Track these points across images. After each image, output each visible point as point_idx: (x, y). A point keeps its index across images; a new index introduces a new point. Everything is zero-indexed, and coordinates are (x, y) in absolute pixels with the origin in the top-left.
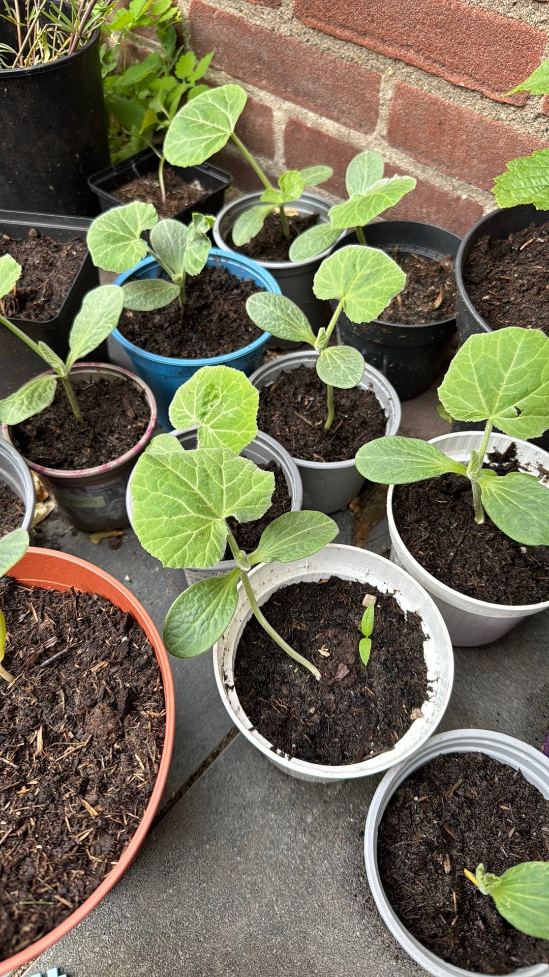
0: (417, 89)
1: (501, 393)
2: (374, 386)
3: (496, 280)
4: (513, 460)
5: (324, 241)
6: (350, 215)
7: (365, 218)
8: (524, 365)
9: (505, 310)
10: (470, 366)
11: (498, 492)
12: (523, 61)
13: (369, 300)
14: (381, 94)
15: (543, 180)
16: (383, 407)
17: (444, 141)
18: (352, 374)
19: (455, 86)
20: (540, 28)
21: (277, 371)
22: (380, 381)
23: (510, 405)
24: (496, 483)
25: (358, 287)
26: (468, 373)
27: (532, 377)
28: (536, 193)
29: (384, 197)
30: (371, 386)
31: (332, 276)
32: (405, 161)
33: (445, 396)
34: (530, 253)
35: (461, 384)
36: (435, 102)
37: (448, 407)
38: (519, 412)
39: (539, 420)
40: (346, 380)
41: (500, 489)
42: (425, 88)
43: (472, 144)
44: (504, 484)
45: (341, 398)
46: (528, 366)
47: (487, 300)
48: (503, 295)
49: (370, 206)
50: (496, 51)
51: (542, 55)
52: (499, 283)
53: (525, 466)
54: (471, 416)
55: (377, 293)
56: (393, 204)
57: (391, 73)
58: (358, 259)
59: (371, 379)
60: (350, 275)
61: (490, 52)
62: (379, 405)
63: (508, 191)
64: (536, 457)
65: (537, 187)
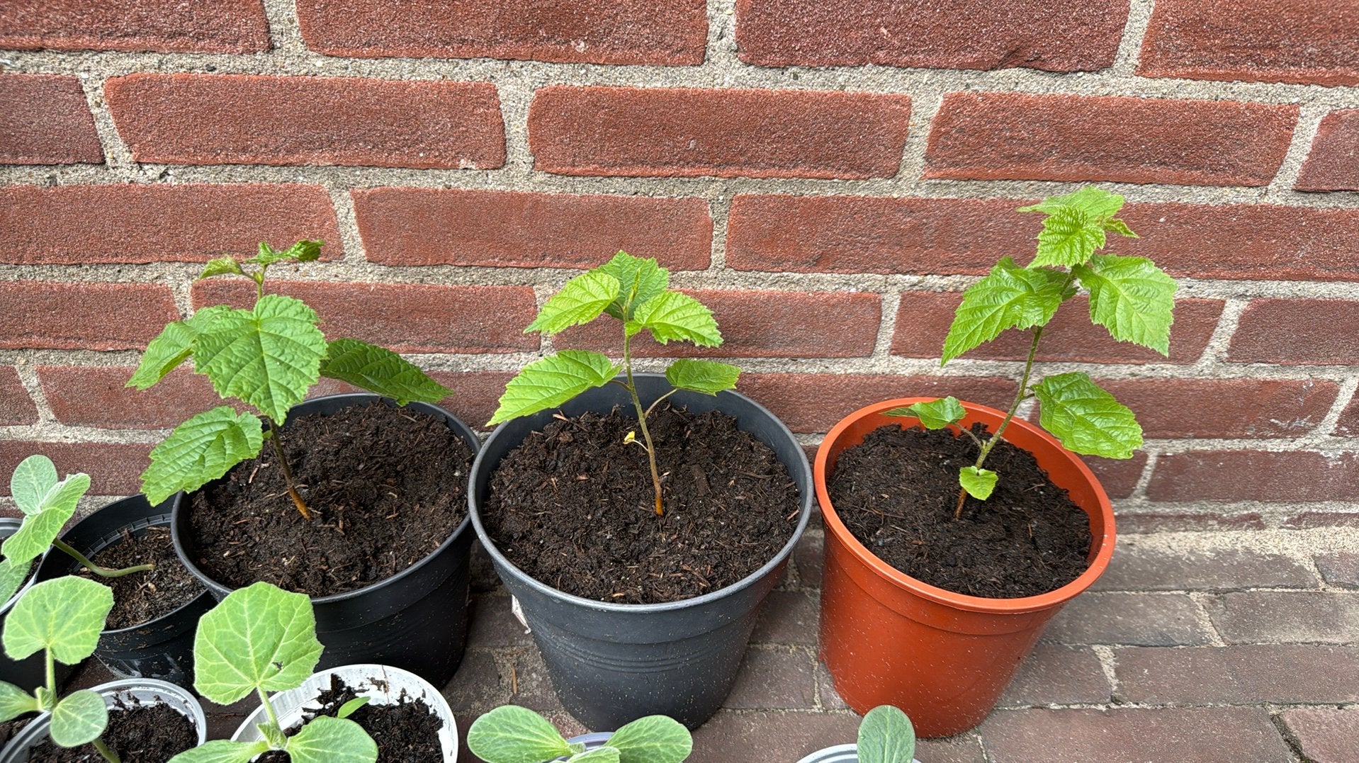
0: (64, 367)
1: (252, 658)
2: (161, 697)
3: (233, 529)
4: (344, 689)
5: (13, 579)
6: (27, 544)
7: (44, 544)
8: (259, 623)
9: (254, 555)
10: (211, 649)
11: (304, 748)
12: (160, 312)
13: (79, 633)
14: (24, 384)
15: (188, 457)
16: (183, 713)
17: (126, 402)
18: (93, 721)
19: (105, 352)
20: (158, 283)
21: (22, 751)
22: (164, 689)
23: (267, 664)
24: (300, 741)
25: (59, 626)
26: (212, 656)
27: (272, 629)
28: (186, 473)
29: (57, 511)
30: (158, 698)
31: (23, 629)
32: (94, 433)
33: (204, 689)
34: (260, 482)
35: (212, 670)
36: (92, 372)
37: (213, 698)
38: (279, 666)
39: (301, 661)
40: (89, 731)
41: (305, 745)
42: (73, 363)
43: (158, 394)
44: (306, 738)
45: (127, 734)
46: (264, 621)
47: (229, 556)
48: (247, 540)
49: (45, 527)
50: (127, 312)
51: (175, 303)
52: (237, 530)
53: (361, 688)
54: (238, 693)
55: (84, 623)
56: (70, 516)
57: (23, 361)
58: (47, 598)
59: (153, 692)
60: (44, 619)
61: (122, 315)
62: (179, 715)
63: (157, 484)
64: (363, 674)
65: (184, 467)
